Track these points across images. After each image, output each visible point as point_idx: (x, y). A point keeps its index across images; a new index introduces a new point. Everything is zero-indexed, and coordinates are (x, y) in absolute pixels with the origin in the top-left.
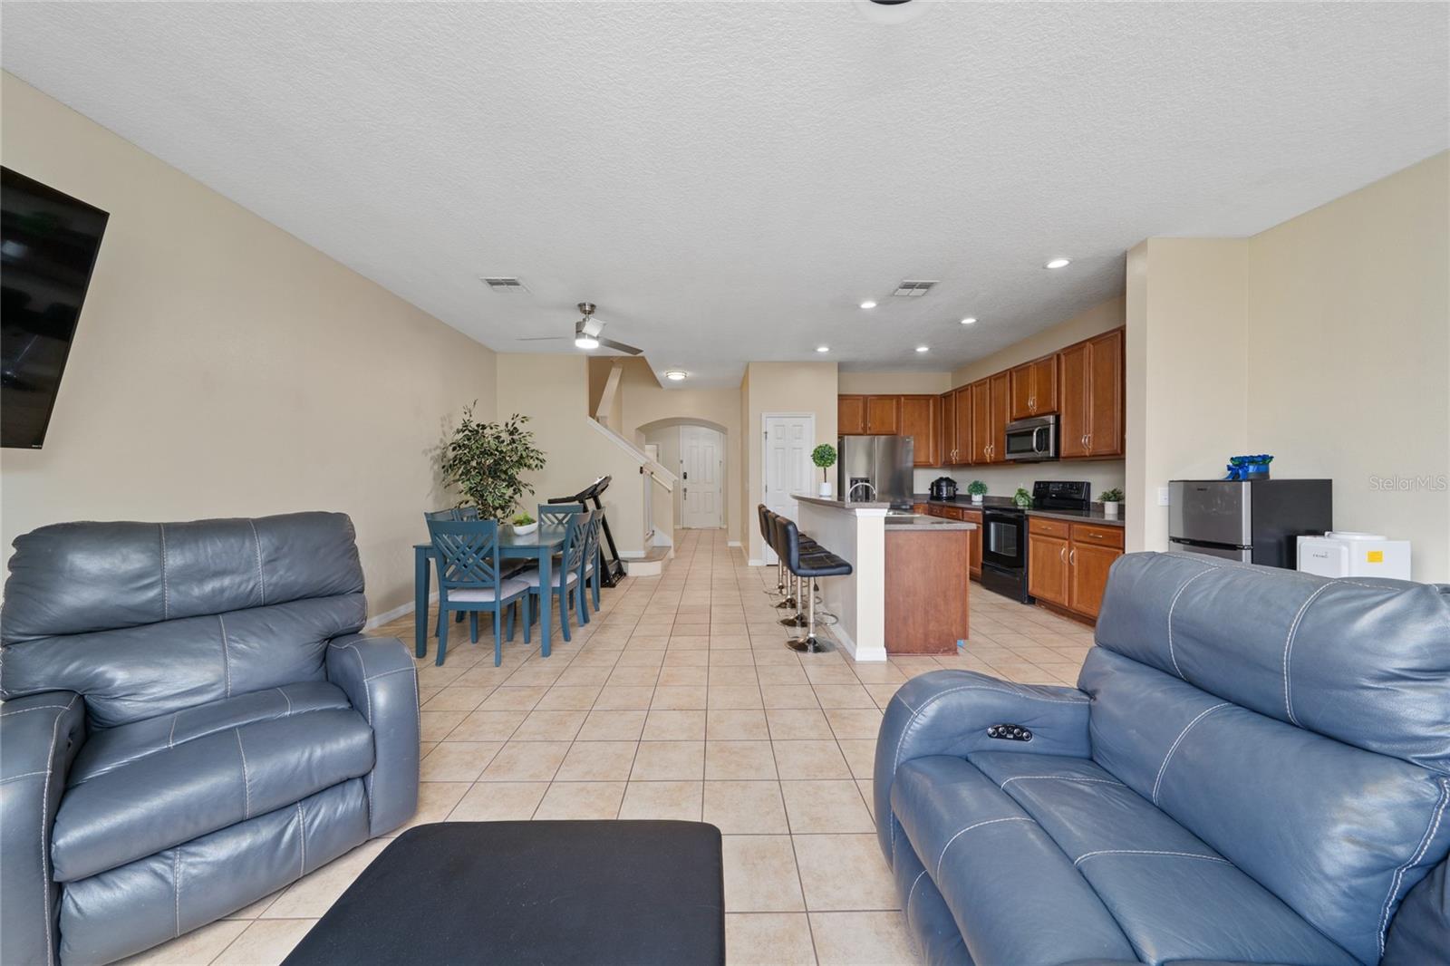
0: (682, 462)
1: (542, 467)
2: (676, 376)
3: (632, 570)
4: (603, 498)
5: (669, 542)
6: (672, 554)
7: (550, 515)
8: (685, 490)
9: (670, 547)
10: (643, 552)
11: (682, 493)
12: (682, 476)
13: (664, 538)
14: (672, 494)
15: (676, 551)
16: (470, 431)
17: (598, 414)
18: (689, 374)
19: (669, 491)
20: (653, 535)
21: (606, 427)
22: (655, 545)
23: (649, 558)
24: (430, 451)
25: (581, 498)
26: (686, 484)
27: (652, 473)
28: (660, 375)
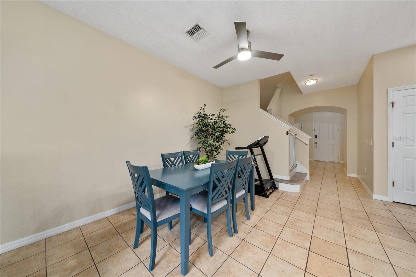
0: (314, 130)
1: (234, 132)
2: (311, 83)
3: (282, 187)
4: (265, 147)
5: (306, 170)
6: (308, 178)
7: (231, 156)
8: (316, 143)
9: (307, 174)
10: (288, 177)
11: (314, 145)
12: (314, 137)
13: (303, 168)
14: (308, 146)
15: (311, 175)
16: (202, 117)
17: (267, 109)
18: (319, 80)
19: (306, 144)
20: (296, 166)
21: (271, 114)
22: (297, 171)
23: (293, 181)
24: (189, 126)
25: (250, 147)
26: (316, 140)
27: (296, 135)
28: (301, 84)
